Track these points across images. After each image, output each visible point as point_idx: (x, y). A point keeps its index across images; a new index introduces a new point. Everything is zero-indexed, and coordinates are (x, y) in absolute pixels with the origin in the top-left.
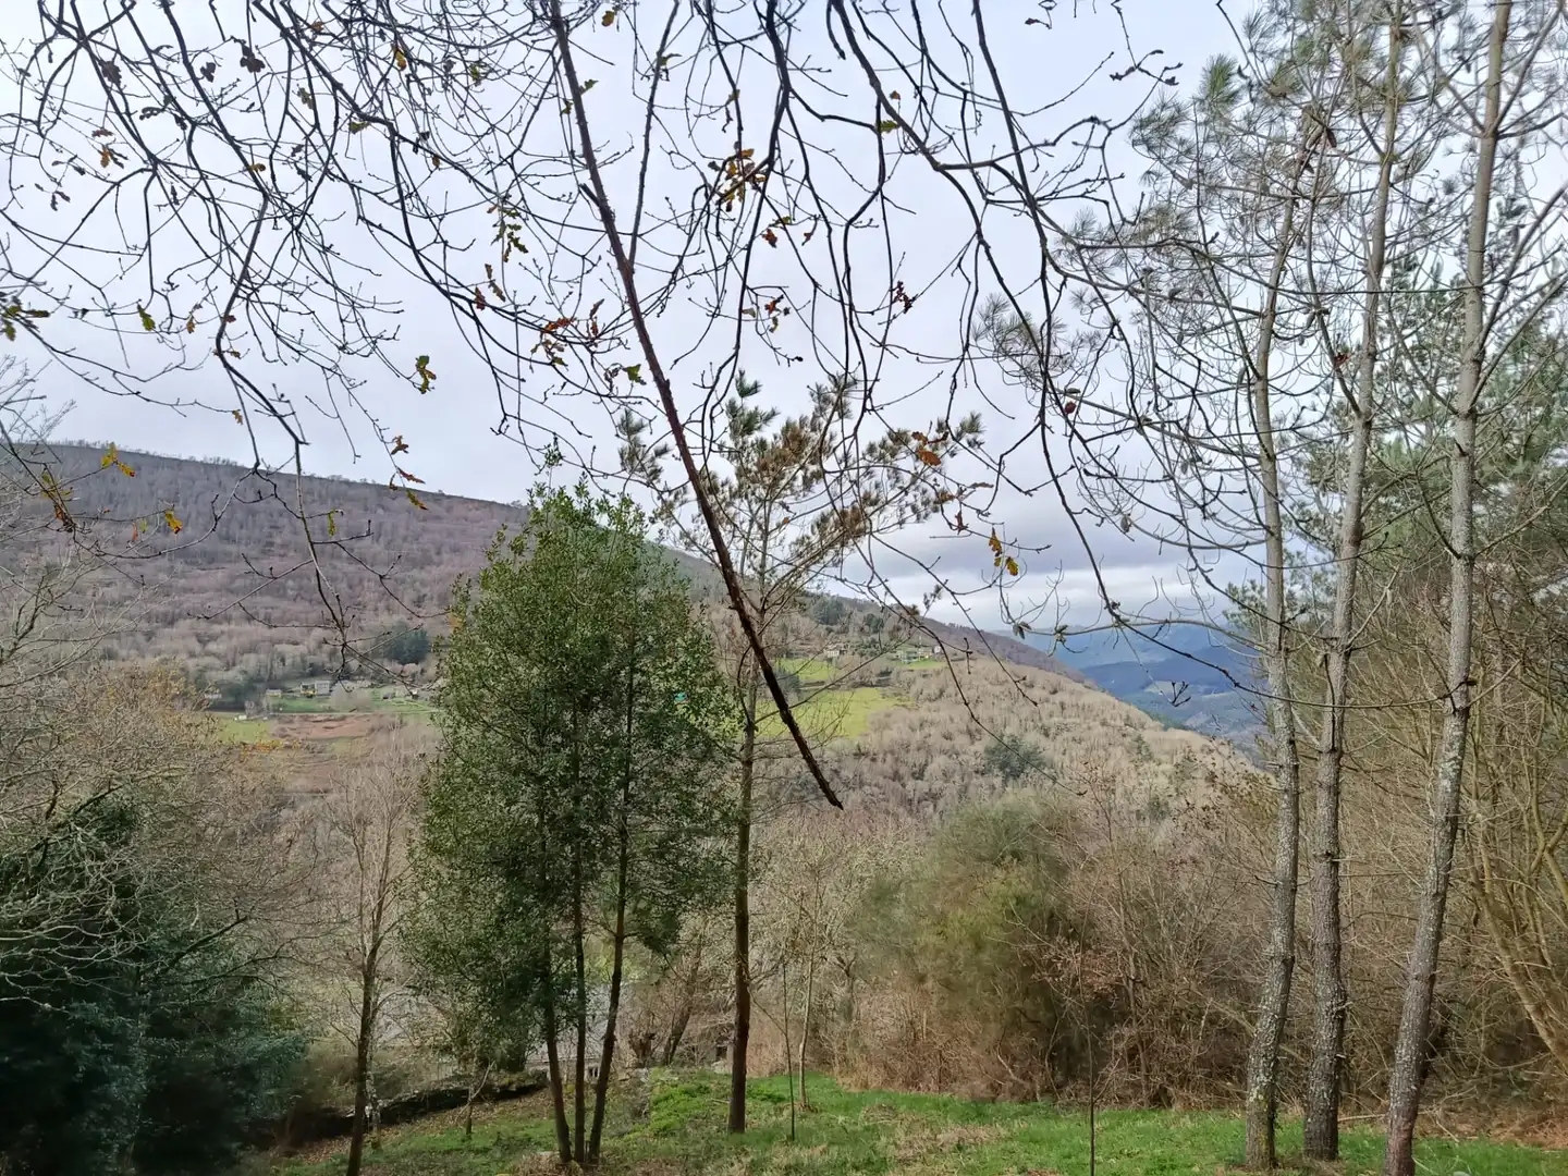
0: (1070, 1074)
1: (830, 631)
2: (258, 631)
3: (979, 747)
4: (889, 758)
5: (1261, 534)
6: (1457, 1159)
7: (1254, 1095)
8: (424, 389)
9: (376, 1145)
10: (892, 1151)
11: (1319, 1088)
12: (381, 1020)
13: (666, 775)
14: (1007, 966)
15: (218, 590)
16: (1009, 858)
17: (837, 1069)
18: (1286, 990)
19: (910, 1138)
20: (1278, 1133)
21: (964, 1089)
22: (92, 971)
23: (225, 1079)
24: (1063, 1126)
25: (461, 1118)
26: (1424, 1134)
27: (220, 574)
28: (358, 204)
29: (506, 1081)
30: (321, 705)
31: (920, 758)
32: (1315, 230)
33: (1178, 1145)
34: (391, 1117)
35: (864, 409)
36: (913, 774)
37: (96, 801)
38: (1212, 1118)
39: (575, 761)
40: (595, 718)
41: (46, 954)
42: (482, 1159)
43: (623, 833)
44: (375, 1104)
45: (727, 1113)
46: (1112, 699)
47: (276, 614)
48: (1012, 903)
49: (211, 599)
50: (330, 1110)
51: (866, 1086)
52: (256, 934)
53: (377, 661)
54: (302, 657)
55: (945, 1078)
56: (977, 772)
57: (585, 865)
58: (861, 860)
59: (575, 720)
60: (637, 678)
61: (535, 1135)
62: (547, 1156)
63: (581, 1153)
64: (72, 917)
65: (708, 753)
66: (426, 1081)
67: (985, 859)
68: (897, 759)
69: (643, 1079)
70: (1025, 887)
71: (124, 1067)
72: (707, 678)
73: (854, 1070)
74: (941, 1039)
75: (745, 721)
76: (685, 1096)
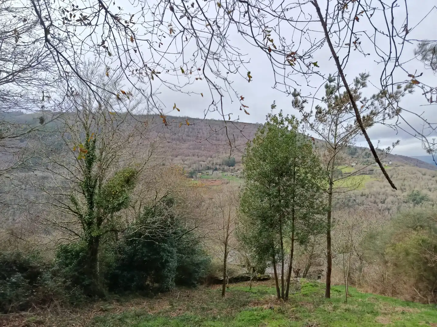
1: (352, 157)
2: (196, 158)
3: (405, 194)
4: (373, 196)
8: (249, 81)
9: (228, 288)
10: (380, 311)
12: (229, 256)
13: (305, 196)
14: (418, 261)
15: (187, 148)
16: (419, 227)
17: (357, 286)
19: (385, 307)
21: (402, 297)
22: (165, 236)
23: (193, 266)
25: (248, 284)
27: (187, 144)
29: (259, 276)
30: (211, 177)
31: (384, 197)
34: (231, 281)
35: (395, 66)
36: (381, 202)
37: (165, 197)
39: (279, 191)
40: (284, 179)
41: (157, 231)
42: (255, 295)
43: (293, 211)
44: (227, 277)
45: (324, 293)
47: (200, 154)
48: (421, 242)
49: (185, 151)
50: (216, 277)
51: (367, 292)
52: (200, 231)
53: (223, 166)
54: (206, 165)
55: (394, 293)
56: (404, 202)
57: (282, 219)
58: (365, 226)
59: (279, 179)
60: (296, 168)
61: (269, 291)
62: (274, 296)
63: (283, 297)
64: (161, 223)
65: (318, 190)
66: (239, 274)
67: (410, 227)
68: (375, 197)
69: (298, 280)
70: (425, 237)
71: (173, 260)
72: (318, 168)
73: (363, 287)
74: (393, 282)
75: (330, 181)
76: (311, 287)
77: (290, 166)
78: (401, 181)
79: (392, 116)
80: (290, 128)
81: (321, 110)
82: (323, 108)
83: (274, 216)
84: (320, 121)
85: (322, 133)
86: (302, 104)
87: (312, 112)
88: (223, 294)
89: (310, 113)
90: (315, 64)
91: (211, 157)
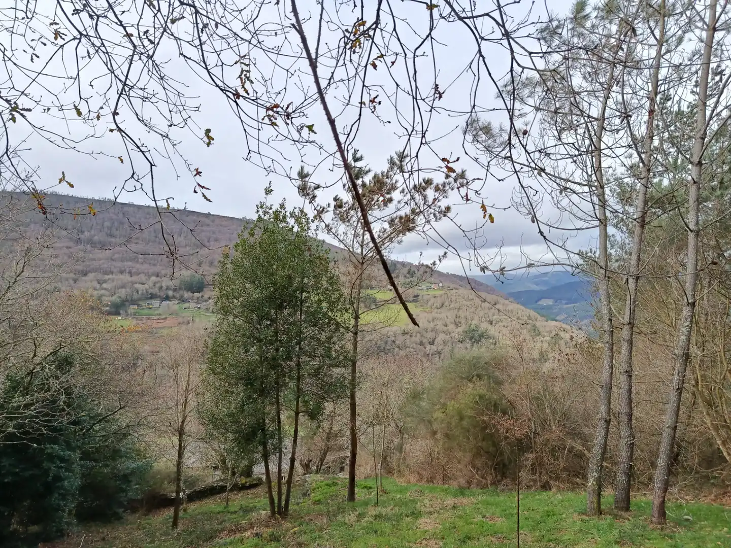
0: (504, 476)
2: (126, 278)
3: (460, 329)
4: (418, 335)
5: (597, 223)
6: (685, 510)
7: (591, 482)
8: (208, 144)
9: (185, 510)
10: (423, 509)
11: (621, 478)
12: (187, 455)
13: (318, 339)
14: (475, 427)
15: (107, 259)
16: (475, 377)
17: (395, 475)
18: (607, 434)
19: (431, 503)
20: (602, 500)
21: (455, 483)
22: (55, 430)
23: (116, 481)
24: (502, 498)
25: (223, 499)
26: (669, 500)
27: (108, 252)
28: (180, 47)
29: (244, 482)
30: (156, 312)
31: (433, 335)
32: (625, 78)
33: (556, 506)
34: (191, 498)
35: (422, 143)
36: (429, 342)
37: (55, 353)
38: (571, 495)
39: (276, 333)
40: (286, 312)
41: (34, 422)
42: (234, 516)
43: (298, 365)
44: (184, 492)
45: (346, 494)
46: (522, 308)
47: (134, 270)
48: (477, 398)
49: (103, 263)
50: (163, 495)
51: (410, 483)
52: (129, 414)
53: (181, 292)
54: (146, 290)
55: (446, 478)
56: (459, 341)
57: (281, 380)
58: (406, 380)
59: (276, 314)
60: (304, 294)
61: (258, 505)
62: (264, 513)
63: (280, 511)
64: (45, 405)
65: (337, 329)
66: (207, 482)
67: (464, 378)
68: (422, 336)
69: (307, 479)
70: (483, 391)
71: (70, 474)
72: (337, 295)
73: (404, 476)
74: (444, 461)
75: (354, 314)
76: (327, 487)
77: (295, 291)
78: (456, 311)
79: (439, 217)
80: (296, 229)
81: (342, 203)
82: (345, 201)
83: (266, 376)
84: (341, 220)
85: (344, 240)
86: (313, 190)
87: (329, 205)
88: (175, 524)
89: (325, 206)
90: (310, 128)
91: (157, 276)
